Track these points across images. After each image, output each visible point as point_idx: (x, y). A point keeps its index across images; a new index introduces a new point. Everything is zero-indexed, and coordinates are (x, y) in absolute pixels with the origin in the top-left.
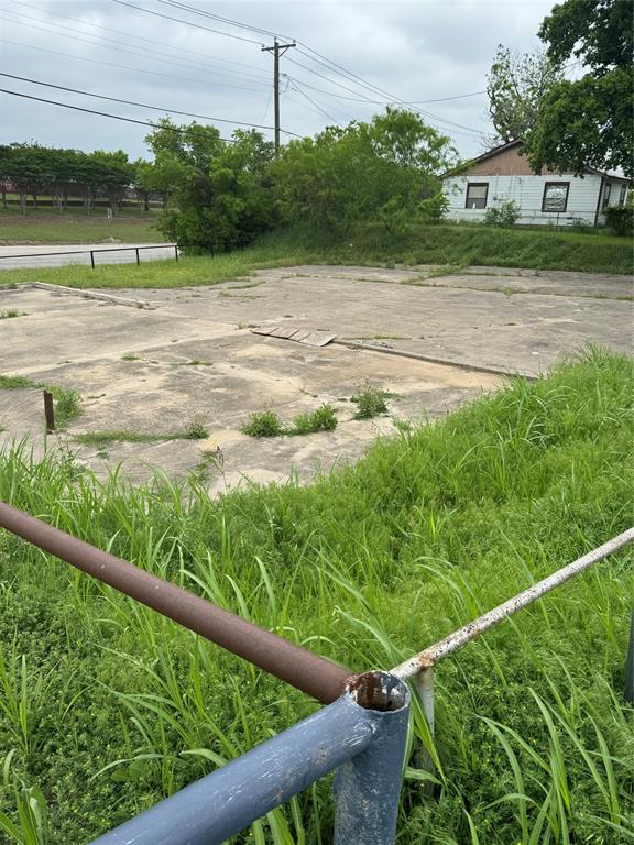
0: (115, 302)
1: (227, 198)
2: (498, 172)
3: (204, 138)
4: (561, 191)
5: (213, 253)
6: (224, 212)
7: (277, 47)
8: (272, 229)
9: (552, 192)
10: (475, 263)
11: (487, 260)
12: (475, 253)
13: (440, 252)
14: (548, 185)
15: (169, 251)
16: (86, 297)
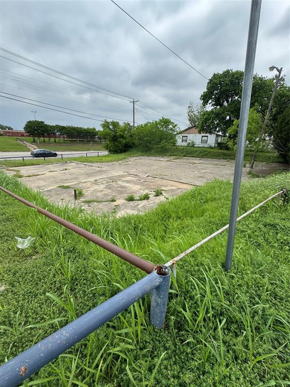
0: (92, 166)
1: (121, 140)
2: (190, 133)
3: (115, 124)
4: (206, 138)
5: (117, 153)
6: (120, 143)
7: (134, 102)
8: (132, 147)
9: (203, 138)
10: (184, 156)
11: (187, 155)
12: (184, 153)
13: (176, 153)
14: (203, 136)
15: (106, 153)
16: (85, 165)
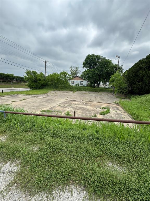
0: (38, 97)
1: (40, 81)
2: (75, 80)
4: (82, 82)
6: (39, 83)
7: (45, 62)
8: (46, 86)
9: (81, 82)
10: (77, 90)
11: (78, 90)
12: (77, 89)
13: (72, 89)
16: (31, 96)
